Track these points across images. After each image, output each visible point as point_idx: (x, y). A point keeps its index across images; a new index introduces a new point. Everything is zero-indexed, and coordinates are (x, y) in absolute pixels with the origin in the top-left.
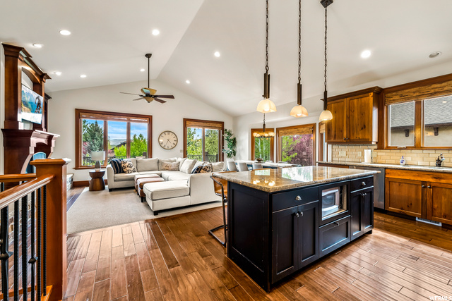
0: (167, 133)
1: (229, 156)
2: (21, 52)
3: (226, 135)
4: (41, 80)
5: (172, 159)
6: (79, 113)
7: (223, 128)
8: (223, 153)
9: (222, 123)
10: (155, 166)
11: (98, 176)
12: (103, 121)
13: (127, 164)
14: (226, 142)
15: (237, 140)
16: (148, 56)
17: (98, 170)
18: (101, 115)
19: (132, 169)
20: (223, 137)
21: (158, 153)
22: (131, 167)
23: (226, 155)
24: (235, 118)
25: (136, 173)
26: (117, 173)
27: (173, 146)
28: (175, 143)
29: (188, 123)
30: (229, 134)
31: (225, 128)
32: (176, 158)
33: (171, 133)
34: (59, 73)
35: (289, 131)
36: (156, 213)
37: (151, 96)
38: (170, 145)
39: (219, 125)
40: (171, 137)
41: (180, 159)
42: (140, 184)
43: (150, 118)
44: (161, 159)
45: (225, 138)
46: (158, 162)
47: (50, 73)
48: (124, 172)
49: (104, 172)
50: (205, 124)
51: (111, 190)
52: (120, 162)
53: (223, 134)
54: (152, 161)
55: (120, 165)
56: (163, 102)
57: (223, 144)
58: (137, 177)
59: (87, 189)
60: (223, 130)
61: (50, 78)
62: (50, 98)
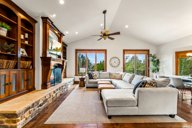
0: (114, 58)
1: (153, 71)
2: (48, 20)
3: (151, 58)
4: (61, 36)
5: (117, 73)
6: (77, 51)
7: (148, 54)
8: (149, 70)
9: (148, 51)
10: (108, 76)
11: (82, 80)
12: (85, 54)
13: (94, 75)
14: (151, 63)
15: (160, 61)
16: (105, 12)
17: (82, 77)
18: (85, 51)
19: (97, 77)
20: (149, 60)
21: (109, 69)
22: (96, 76)
23: (151, 71)
24: (158, 46)
25: (99, 80)
26: (90, 79)
27: (118, 65)
28: (119, 63)
29: (125, 52)
30: (154, 57)
31: (150, 53)
32: (119, 72)
33: (116, 58)
34: (67, 33)
36: (110, 117)
37: (106, 35)
38: (116, 65)
39: (146, 52)
40: (116, 60)
41: (122, 73)
42: (100, 88)
43: (105, 51)
44: (111, 72)
45: (150, 60)
46: (110, 74)
47: (64, 33)
48: (93, 79)
49: (84, 78)
50: (136, 52)
51: (87, 88)
52: (91, 73)
53: (149, 57)
54: (107, 73)
55: (91, 75)
56: (112, 39)
57: (149, 64)
58: (99, 82)
59: (78, 85)
61: (64, 35)
62: (67, 46)
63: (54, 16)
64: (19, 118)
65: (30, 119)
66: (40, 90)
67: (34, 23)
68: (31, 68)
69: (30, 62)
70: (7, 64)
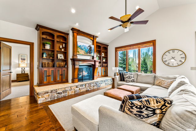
4: (94, 39)
6: (116, 49)
10: (151, 80)
27: (180, 63)
33: (177, 51)
46: (155, 78)
48: (124, 81)
54: (149, 76)
61: (98, 37)
62: (108, 46)
63: (77, 24)
64: (40, 96)
65: (49, 100)
66: (71, 83)
67: (67, 36)
68: (66, 67)
69: (64, 63)
70: (48, 65)
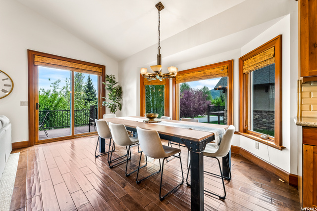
1: (113, 110)
3: (107, 83)
7: (103, 74)
8: (104, 107)
9: (103, 68)
14: (108, 92)
15: (123, 90)
20: (104, 86)
23: (108, 110)
24: (120, 61)
28: (7, 89)
29: (37, 58)
30: (112, 81)
31: (108, 73)
35: (191, 75)
39: (98, 69)
45: (107, 87)
50: (74, 65)
53: (104, 81)
57: (104, 95)
60: (103, 76)
